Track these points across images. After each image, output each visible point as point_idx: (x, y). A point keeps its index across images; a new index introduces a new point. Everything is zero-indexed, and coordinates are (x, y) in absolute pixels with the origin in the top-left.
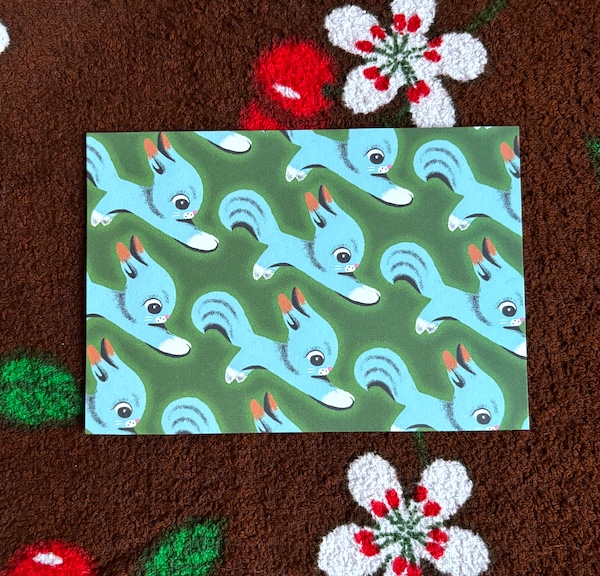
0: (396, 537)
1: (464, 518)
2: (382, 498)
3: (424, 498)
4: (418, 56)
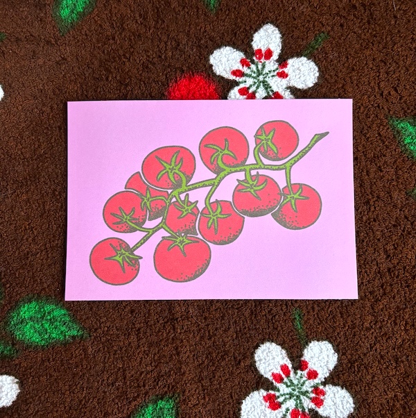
0: (291, 395)
1: (335, 378)
2: (278, 371)
3: (307, 367)
4: (273, 76)
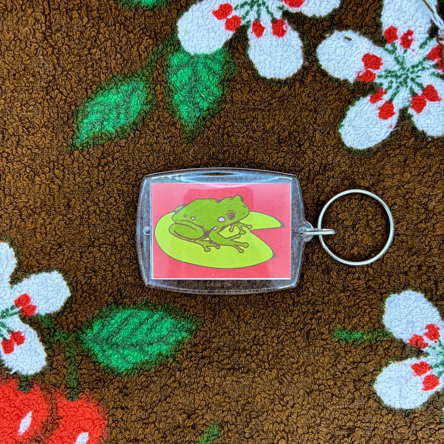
2: (420, 379)
3: (421, 338)
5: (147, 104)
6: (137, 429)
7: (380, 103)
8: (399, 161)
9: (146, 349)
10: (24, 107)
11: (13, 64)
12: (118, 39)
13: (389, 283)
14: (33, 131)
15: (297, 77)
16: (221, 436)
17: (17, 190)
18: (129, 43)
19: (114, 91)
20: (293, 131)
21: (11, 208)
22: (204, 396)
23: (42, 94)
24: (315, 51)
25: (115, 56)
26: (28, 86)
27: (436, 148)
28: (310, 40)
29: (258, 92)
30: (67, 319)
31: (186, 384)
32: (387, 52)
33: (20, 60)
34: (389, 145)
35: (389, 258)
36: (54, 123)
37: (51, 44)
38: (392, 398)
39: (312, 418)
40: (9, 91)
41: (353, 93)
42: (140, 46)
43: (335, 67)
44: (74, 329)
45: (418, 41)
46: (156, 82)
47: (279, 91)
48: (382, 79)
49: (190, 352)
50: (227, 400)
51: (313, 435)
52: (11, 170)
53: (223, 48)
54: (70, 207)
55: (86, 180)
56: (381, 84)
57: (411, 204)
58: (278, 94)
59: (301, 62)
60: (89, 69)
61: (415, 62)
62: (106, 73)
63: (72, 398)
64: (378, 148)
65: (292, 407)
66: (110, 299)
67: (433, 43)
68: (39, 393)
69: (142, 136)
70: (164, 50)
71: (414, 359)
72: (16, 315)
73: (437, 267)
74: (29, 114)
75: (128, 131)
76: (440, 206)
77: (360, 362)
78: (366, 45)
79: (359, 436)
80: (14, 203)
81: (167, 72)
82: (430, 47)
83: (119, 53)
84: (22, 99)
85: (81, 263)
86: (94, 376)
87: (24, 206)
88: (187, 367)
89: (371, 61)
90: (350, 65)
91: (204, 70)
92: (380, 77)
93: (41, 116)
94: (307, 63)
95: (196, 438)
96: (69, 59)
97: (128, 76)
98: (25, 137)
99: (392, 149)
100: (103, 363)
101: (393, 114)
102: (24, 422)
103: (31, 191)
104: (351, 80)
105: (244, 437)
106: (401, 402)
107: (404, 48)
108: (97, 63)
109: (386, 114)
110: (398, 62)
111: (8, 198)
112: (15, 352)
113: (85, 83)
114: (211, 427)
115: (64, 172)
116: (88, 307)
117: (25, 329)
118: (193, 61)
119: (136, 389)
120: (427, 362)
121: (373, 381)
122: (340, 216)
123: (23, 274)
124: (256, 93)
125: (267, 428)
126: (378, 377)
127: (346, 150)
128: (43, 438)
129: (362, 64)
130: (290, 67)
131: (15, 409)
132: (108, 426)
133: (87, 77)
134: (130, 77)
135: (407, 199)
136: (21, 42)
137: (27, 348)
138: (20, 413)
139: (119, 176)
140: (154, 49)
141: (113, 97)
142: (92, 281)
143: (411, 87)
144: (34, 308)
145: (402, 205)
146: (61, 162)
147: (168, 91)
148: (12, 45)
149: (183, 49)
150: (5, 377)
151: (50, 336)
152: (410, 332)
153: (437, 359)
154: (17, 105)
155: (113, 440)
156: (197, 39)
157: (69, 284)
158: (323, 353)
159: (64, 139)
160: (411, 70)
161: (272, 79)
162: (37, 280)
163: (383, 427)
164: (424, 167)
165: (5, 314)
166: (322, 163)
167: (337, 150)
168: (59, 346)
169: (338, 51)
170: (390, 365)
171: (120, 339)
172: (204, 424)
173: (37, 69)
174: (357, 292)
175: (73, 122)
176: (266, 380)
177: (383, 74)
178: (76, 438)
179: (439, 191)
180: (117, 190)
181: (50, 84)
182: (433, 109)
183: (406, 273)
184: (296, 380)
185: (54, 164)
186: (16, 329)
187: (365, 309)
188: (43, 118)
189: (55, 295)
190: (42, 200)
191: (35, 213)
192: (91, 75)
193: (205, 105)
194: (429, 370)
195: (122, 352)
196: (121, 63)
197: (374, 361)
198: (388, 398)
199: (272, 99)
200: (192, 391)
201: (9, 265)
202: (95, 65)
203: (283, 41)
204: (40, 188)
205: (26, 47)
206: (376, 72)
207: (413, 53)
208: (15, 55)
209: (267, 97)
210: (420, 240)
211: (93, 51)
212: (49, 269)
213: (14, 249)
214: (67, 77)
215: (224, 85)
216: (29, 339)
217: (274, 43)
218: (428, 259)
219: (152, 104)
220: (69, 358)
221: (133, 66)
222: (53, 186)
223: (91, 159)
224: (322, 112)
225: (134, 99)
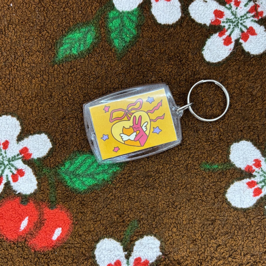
5: (96, 39)
6: (90, 225)
7: (224, 37)
8: (235, 69)
9: (96, 177)
10: (27, 41)
11: (21, 17)
12: (80, 3)
13: (232, 137)
14: (32, 53)
15: (178, 23)
16: (139, 227)
17: (22, 87)
18: (86, 5)
19: (78, 31)
20: (177, 53)
21: (18, 97)
22: (129, 204)
23: (37, 33)
24: (188, 8)
25: (78, 12)
26: (29, 29)
27: (256, 61)
28: (185, 2)
29: (157, 31)
30: (50, 161)
31: (118, 197)
32: (227, 9)
33: (26, 14)
34: (230, 60)
35: (232, 122)
36: (44, 50)
37: (43, 6)
38: (236, 202)
39: (191, 215)
40: (19, 31)
41: (209, 31)
42: (92, 7)
43: (199, 17)
44: (54, 167)
45: (244, 3)
46: (101, 26)
47: (169, 31)
48: (224, 23)
49: (121, 178)
50: (142, 205)
51: (192, 225)
52: (19, 76)
53: (138, 8)
54: (52, 97)
55: (61, 81)
56: (224, 26)
57: (243, 92)
58: (168, 32)
59: (180, 15)
60: (64, 19)
61: (242, 14)
62: (73, 21)
63: (52, 207)
64: (224, 62)
65: (179, 209)
66: (75, 149)
67: (252, 4)
68: (33, 205)
69: (93, 57)
70: (105, 9)
71: (248, 179)
72: (20, 160)
73: (259, 127)
74: (29, 44)
75: (85, 54)
76: (259, 93)
77: (217, 182)
78: (215, 5)
79: (218, 224)
80: (20, 95)
81: (107, 21)
82: (250, 6)
83: (80, 11)
84: (26, 36)
85: (59, 128)
86: (65, 194)
87: (26, 97)
88: (119, 187)
89: (219, 14)
90: (207, 16)
91: (127, 20)
92: (223, 22)
93: (36, 46)
94: (183, 15)
95: (124, 229)
96: (53, 14)
97: (85, 23)
98: (27, 57)
99: (231, 62)
100: (71, 186)
101: (231, 42)
102: (23, 223)
103: (30, 88)
104: (208, 25)
105: (152, 227)
106: (242, 204)
107: (236, 6)
108: (68, 16)
109: (228, 43)
110: (233, 14)
111: (17, 92)
112: (19, 181)
113: (61, 27)
114: (133, 222)
115: (49, 77)
116: (62, 154)
117: (25, 168)
118: (121, 15)
119: (90, 201)
120: (255, 181)
121: (225, 192)
122: (203, 100)
123: (24, 135)
124: (156, 32)
125: (165, 222)
126: (228, 190)
127: (206, 63)
128: (35, 232)
129: (214, 15)
130: (174, 18)
131: (19, 215)
132: (73, 224)
133: (62, 24)
134: (86, 24)
135: (241, 90)
136: (26, 4)
137: (26, 179)
138: (21, 217)
139: (80, 79)
140: (100, 9)
141: (77, 35)
142: (65, 138)
143: (241, 28)
144: (30, 155)
145: (238, 93)
146: (47, 71)
147: (108, 32)
148: (21, 6)
149: (116, 8)
150: (13, 196)
151: (40, 171)
152: (245, 164)
153: (260, 179)
154: (23, 39)
155: (76, 232)
156: (123, 3)
157: (51, 141)
158: (196, 177)
159: (49, 58)
160: (240, 19)
161: (164, 24)
162: (33, 139)
163: (231, 218)
164: (249, 72)
165: (13, 159)
166: (193, 71)
167: (201, 63)
168: (45, 177)
169: (200, 8)
170: (234, 183)
171: (81, 172)
172: (129, 220)
173: (35, 19)
174: (214, 142)
175: (54, 48)
176: (164, 193)
177: (225, 20)
178: (54, 231)
179: (258, 85)
180: (79, 87)
181: (42, 28)
182: (253, 40)
183: (241, 131)
184: (181, 193)
185: (43, 72)
186: (20, 168)
187: (219, 152)
188: (37, 47)
189: (43, 147)
190: (36, 93)
191: (32, 100)
192: (65, 22)
193: (128, 39)
194: (256, 185)
195: (82, 179)
196: (81, 16)
197: (225, 181)
198: (234, 202)
199: (165, 35)
200: (122, 201)
201: (17, 130)
202: (67, 17)
203: (170, 3)
204: (35, 86)
205: (29, 7)
206: (222, 20)
207: (241, 9)
208: (22, 11)
209: (162, 34)
210: (249, 112)
211: (66, 9)
212: (40, 133)
213: (20, 121)
214: (52, 24)
215: (138, 28)
216: (28, 173)
217: (166, 5)
218: (254, 122)
219: (99, 39)
220: (50, 184)
221: (88, 18)
222: (42, 85)
223: (64, 69)
224: (192, 42)
225: (89, 36)
